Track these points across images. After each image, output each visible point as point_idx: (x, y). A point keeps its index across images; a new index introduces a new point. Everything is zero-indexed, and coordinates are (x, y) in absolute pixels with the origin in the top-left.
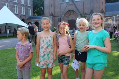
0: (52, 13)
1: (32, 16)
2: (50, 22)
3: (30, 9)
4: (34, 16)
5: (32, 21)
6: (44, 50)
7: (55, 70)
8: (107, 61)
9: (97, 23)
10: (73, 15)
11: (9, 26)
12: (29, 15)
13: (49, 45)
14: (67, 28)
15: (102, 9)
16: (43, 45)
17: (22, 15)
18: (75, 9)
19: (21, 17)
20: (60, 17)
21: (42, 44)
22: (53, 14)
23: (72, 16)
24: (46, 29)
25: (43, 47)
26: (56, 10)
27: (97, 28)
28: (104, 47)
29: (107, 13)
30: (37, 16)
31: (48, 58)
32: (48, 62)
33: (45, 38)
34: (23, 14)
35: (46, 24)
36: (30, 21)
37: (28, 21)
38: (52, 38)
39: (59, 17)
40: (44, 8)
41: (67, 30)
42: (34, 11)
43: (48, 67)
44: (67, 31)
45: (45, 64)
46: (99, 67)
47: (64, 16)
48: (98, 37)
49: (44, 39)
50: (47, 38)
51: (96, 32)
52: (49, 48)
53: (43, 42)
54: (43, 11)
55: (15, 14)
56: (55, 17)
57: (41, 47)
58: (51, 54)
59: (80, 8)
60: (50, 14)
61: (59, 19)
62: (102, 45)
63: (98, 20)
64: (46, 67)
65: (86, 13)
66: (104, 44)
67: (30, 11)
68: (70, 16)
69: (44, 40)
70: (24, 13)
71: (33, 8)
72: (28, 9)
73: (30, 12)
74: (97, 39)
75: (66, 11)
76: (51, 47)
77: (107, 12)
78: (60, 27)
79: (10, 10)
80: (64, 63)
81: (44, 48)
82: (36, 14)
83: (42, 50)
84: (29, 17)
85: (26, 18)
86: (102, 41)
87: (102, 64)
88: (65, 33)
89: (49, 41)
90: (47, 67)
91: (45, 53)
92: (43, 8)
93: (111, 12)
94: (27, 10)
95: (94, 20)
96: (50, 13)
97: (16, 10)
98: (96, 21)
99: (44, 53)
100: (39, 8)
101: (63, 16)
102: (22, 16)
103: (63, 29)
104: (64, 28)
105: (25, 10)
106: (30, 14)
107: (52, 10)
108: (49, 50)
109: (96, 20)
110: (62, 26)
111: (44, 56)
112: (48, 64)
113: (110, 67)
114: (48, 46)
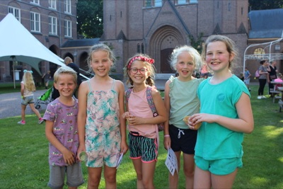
0: (122, 32)
1: (75, 39)
2: (110, 57)
3: (69, 23)
4: (80, 40)
5: (73, 50)
6: (97, 123)
7: (126, 170)
8: (242, 152)
9: (218, 61)
10: (173, 38)
11: (21, 63)
12: (67, 36)
13: (109, 110)
14: (149, 70)
15: (242, 24)
16: (94, 112)
17: (51, 36)
18: (176, 23)
19: (47, 41)
20: (140, 43)
21: (93, 109)
22: (126, 35)
23: (170, 40)
24: (101, 72)
25: (94, 116)
26: (132, 26)
27: (217, 72)
28: (237, 117)
29: (253, 35)
30: (87, 38)
31: (108, 143)
32: (106, 153)
33: (99, 93)
34: (52, 33)
35: (100, 62)
36: (70, 50)
37: (65, 50)
38: (116, 95)
39: (138, 42)
40: (102, 21)
41: (148, 74)
42: (79, 27)
43: (107, 164)
44: (149, 77)
45: (99, 157)
46: (222, 167)
47: (151, 41)
48: (220, 95)
49: (95, 95)
50: (102, 94)
51: (216, 83)
52: (108, 117)
53: (94, 103)
54: (101, 28)
55: (33, 34)
56: (130, 42)
57: (88, 115)
58: (113, 133)
59: (189, 21)
60: (117, 34)
61: (138, 46)
62: (231, 112)
63: (221, 53)
64: (102, 165)
65: (202, 34)
66: (236, 112)
67: (69, 26)
68: (164, 40)
69: (96, 99)
70: (54, 31)
71: (78, 20)
72: (65, 22)
73: (69, 29)
74: (219, 98)
75: (155, 28)
76: (114, 115)
77: (254, 33)
78: (133, 67)
79: (21, 23)
80: (144, 155)
81: (97, 117)
82: (84, 35)
83: (92, 122)
84: (68, 42)
85: (59, 43)
86: (230, 104)
87: (231, 161)
88: (145, 81)
89: (109, 100)
90: (105, 165)
91: (99, 130)
92: (100, 20)
93: (262, 32)
94: (62, 25)
95: (211, 54)
96: (118, 32)
97: (37, 24)
98: (214, 57)
99: (96, 130)
100: (91, 18)
101: (148, 39)
102: (51, 39)
103: (139, 73)
104: (142, 70)
105: (58, 24)
106: (70, 34)
107: (122, 25)
108: (110, 123)
109: (214, 53)
110: (136, 64)
111: (96, 138)
112: (106, 156)
113: (258, 165)
114: (106, 114)
